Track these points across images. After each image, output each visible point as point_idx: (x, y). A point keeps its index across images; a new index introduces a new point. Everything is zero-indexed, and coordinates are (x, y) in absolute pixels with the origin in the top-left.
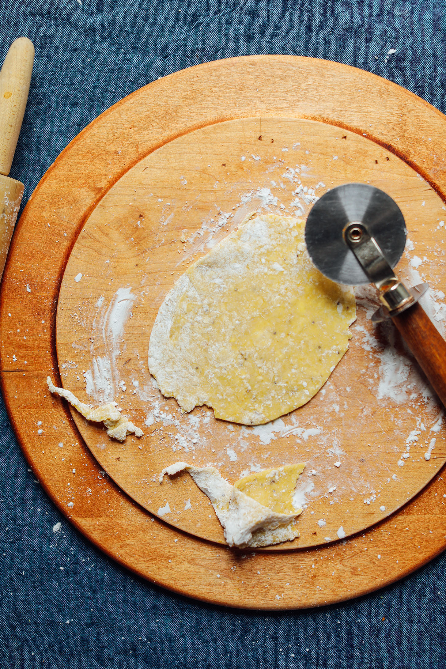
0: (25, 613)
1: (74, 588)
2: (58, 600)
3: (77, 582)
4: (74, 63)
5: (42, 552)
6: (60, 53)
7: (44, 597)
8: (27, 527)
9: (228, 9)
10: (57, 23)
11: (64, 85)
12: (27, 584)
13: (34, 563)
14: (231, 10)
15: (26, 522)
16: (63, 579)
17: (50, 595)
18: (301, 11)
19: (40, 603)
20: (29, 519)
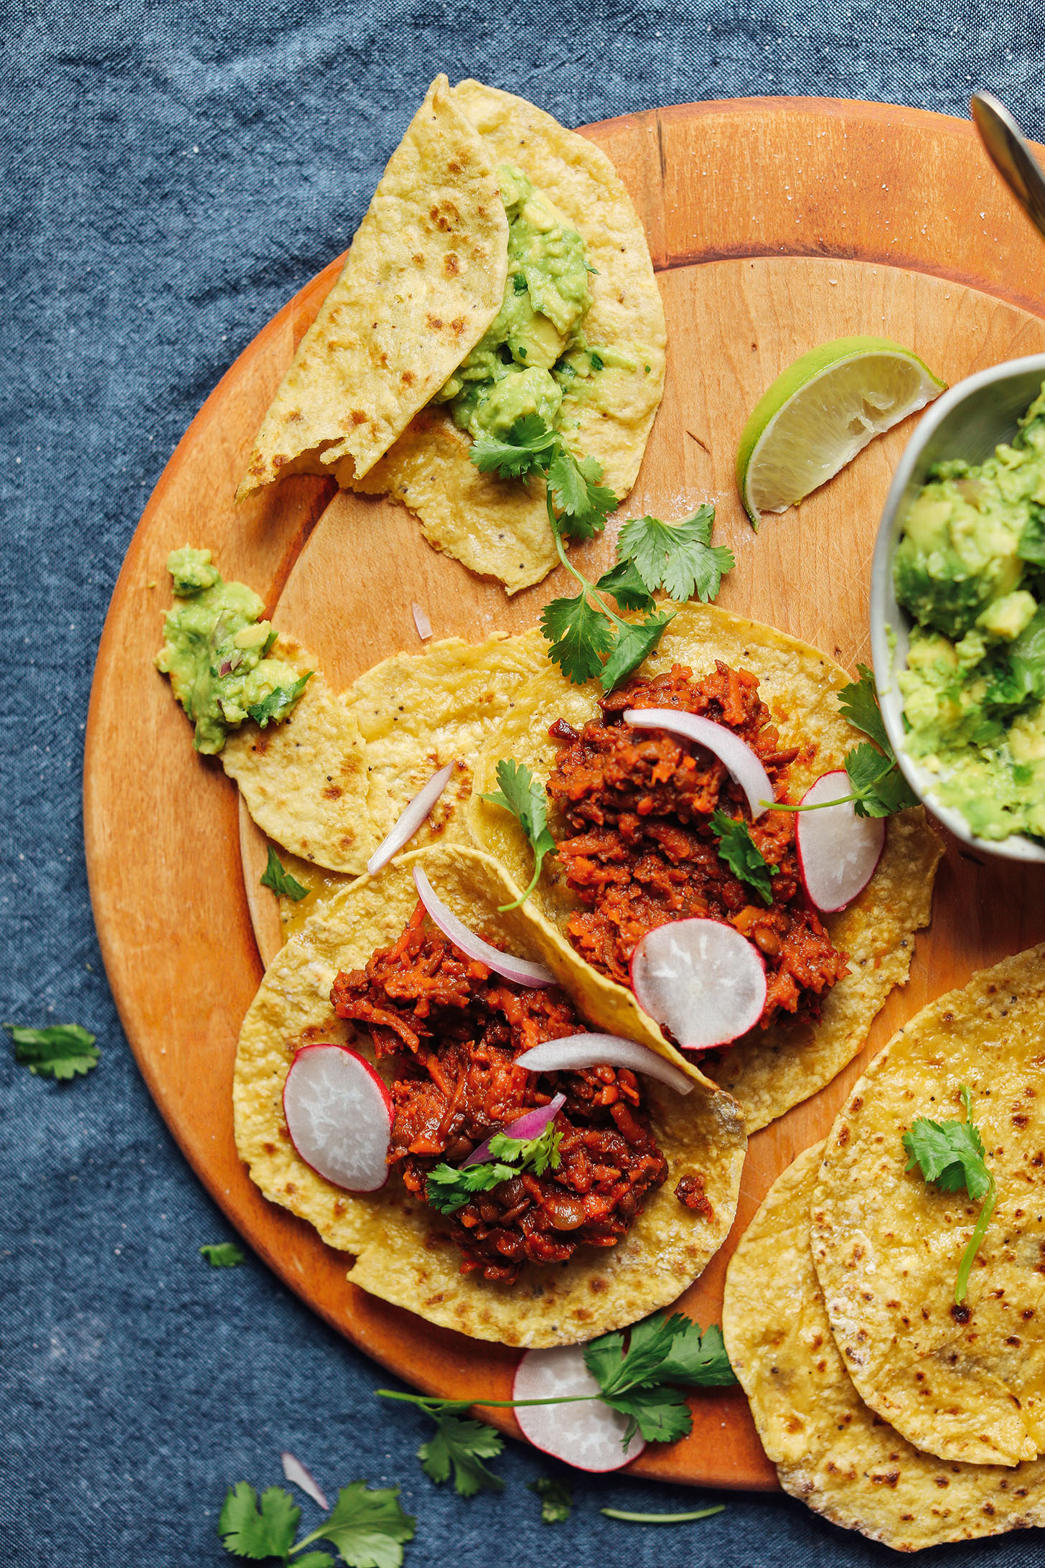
0: (9, 1557)
1: (132, 1500)
2: (90, 1528)
3: (139, 1486)
4: (167, 187)
5: (54, 1408)
6: (135, 159)
7: (57, 1518)
8: (20, 1349)
9: (565, 55)
10: (128, 83)
11: (141, 242)
12: (16, 1487)
13: (35, 1434)
14: (574, 57)
15: (17, 1337)
16: (105, 1477)
17: (73, 1514)
18: (752, 67)
19: (48, 1533)
20: (24, 1330)
